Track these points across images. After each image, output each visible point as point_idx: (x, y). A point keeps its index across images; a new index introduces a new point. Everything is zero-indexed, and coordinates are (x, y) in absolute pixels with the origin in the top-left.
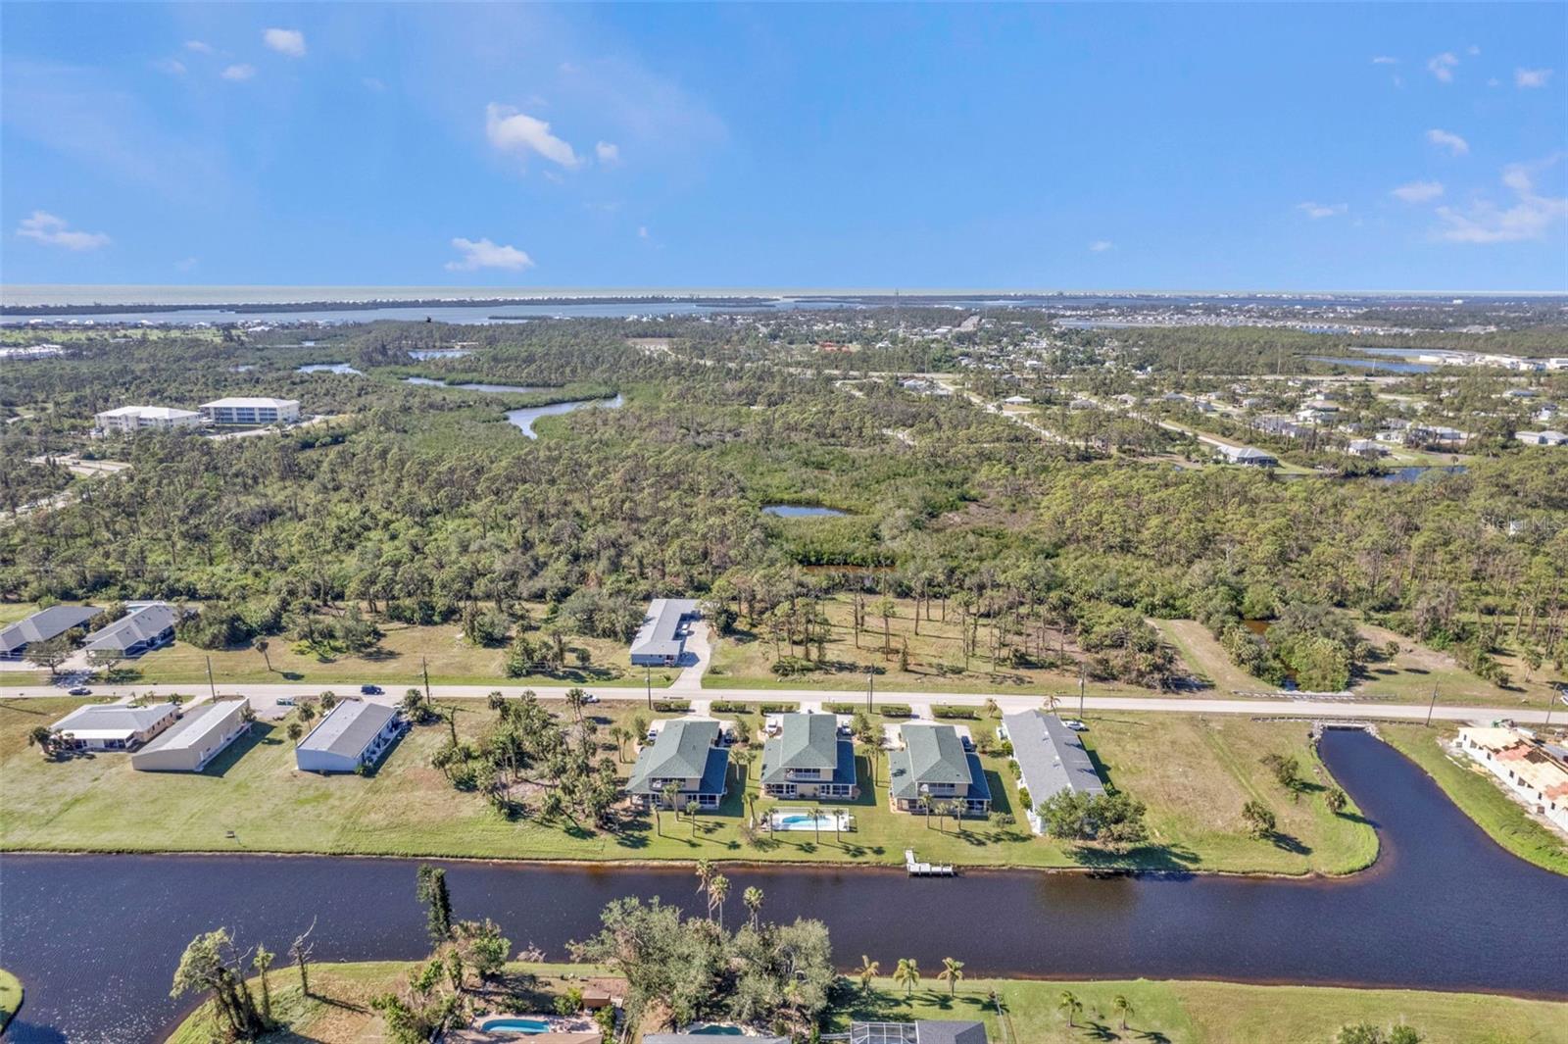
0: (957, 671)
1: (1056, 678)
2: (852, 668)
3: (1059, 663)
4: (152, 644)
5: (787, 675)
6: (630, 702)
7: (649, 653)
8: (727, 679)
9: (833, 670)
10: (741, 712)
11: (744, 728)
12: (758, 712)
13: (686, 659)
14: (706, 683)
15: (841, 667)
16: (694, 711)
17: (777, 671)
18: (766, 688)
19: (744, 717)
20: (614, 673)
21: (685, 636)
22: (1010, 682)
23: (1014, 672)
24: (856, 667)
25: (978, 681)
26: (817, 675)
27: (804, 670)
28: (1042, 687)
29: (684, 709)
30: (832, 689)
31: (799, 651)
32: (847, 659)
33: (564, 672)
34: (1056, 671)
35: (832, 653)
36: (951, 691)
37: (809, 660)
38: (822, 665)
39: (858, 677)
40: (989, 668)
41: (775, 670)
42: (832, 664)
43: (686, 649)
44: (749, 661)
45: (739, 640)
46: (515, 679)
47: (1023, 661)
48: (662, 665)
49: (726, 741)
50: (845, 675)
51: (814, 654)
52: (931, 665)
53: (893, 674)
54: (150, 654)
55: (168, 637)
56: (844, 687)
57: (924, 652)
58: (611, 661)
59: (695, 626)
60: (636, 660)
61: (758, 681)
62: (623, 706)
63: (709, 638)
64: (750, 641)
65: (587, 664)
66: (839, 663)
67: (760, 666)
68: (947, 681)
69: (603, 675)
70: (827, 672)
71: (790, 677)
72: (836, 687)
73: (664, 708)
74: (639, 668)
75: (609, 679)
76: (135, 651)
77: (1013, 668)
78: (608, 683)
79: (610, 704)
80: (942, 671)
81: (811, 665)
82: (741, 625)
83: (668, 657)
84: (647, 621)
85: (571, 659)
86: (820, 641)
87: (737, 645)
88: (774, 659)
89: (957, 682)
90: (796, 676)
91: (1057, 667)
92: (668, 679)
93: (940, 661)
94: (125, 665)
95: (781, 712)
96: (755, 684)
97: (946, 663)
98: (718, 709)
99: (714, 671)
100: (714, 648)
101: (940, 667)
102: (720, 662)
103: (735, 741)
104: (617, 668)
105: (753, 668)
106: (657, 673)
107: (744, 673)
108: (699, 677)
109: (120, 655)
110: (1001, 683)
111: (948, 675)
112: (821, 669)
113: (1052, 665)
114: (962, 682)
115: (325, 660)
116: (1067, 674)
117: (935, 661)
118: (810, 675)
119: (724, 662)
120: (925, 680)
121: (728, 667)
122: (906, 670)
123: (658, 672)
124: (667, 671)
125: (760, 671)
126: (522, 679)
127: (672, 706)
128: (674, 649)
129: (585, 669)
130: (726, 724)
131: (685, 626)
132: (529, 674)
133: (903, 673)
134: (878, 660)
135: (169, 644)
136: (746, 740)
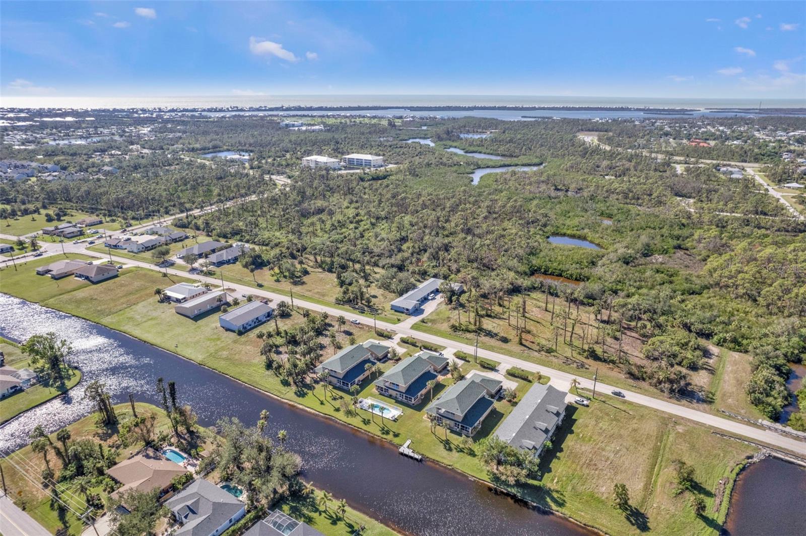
4: (228, 262)
5: (456, 332)
7: (399, 305)
8: (426, 327)
9: (483, 335)
17: (452, 328)
20: (380, 312)
22: (575, 365)
25: (556, 360)
26: (471, 335)
48: (403, 313)
50: (486, 339)
53: (512, 344)
54: (226, 266)
55: (235, 260)
60: (394, 307)
61: (439, 331)
69: (374, 312)
70: (478, 335)
74: (393, 312)
76: (220, 264)
78: (372, 315)
83: (407, 309)
89: (543, 357)
90: (460, 333)
92: (399, 320)
94: (211, 268)
99: (423, 321)
104: (383, 310)
105: (444, 324)
106: (396, 316)
107: (437, 325)
108: (414, 323)
109: (214, 264)
111: (542, 352)
112: (476, 332)
114: (546, 358)
115: (278, 281)
118: (469, 335)
120: (526, 351)
124: (402, 316)
125: (446, 326)
128: (411, 306)
133: (518, 345)
135: (234, 263)
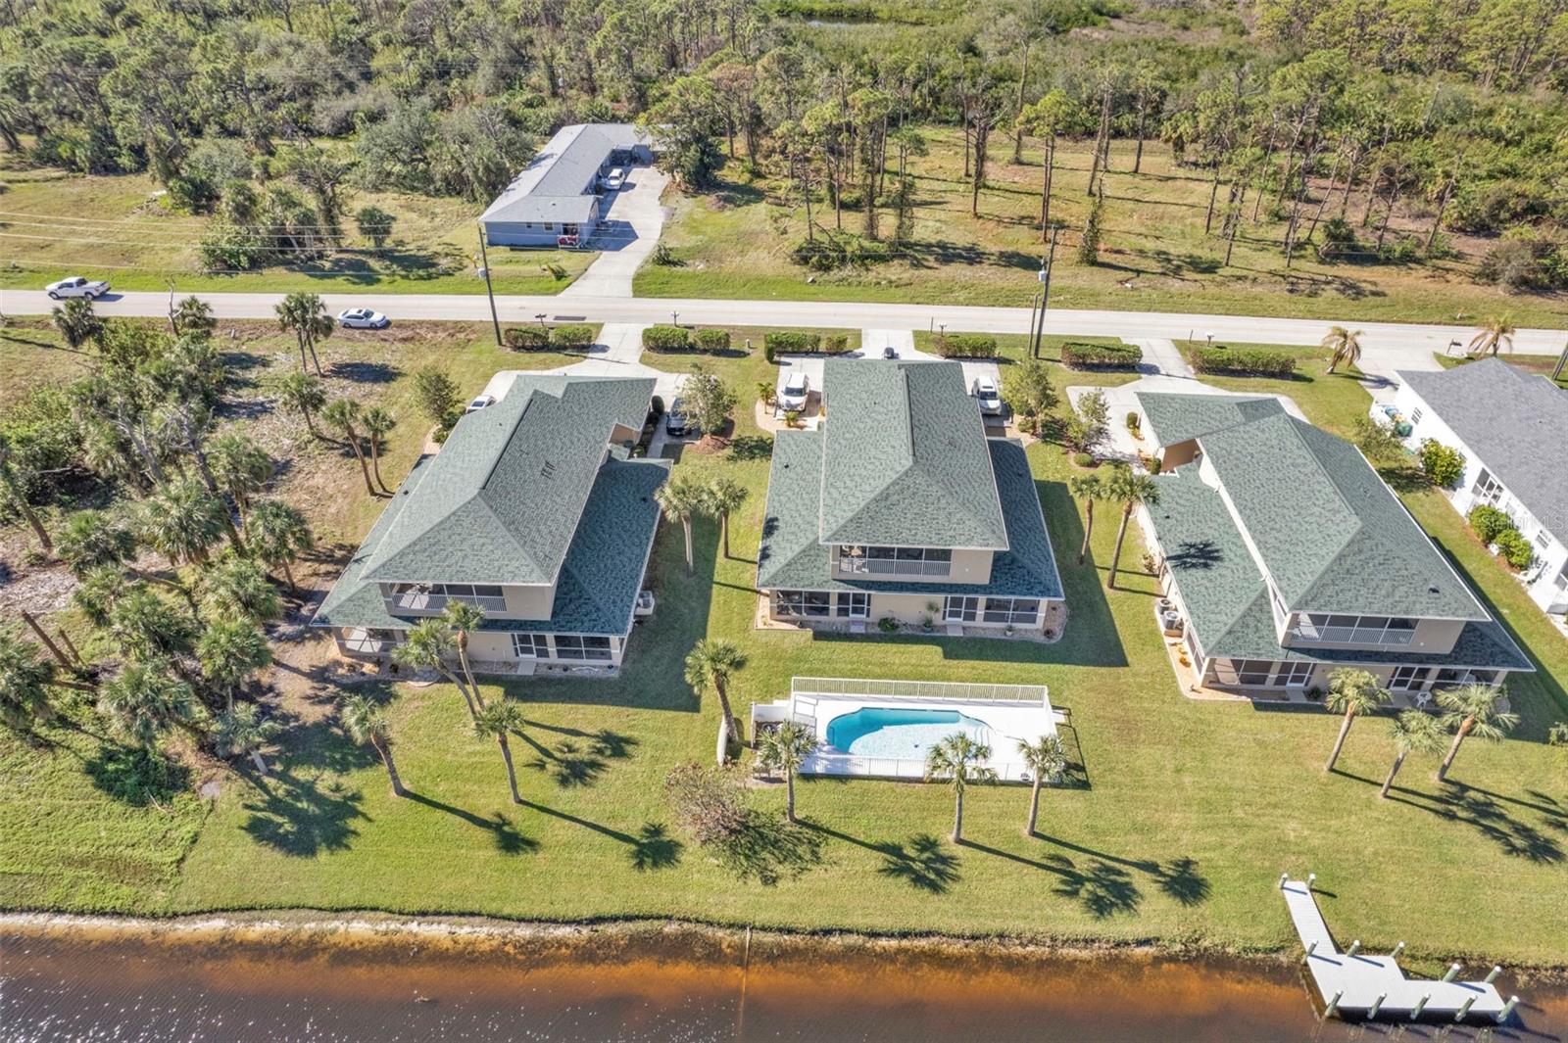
0: (1211, 268)
1: (1432, 286)
2: (972, 256)
3: (1420, 253)
5: (828, 269)
6: (457, 328)
7: (524, 219)
8: (695, 276)
9: (931, 261)
10: (717, 353)
11: (720, 401)
12: (759, 353)
13: (609, 235)
14: (641, 286)
15: (947, 254)
16: (604, 349)
17: (805, 260)
18: (781, 297)
19: (722, 370)
20: (444, 263)
21: (613, 192)
22: (1330, 292)
23: (1330, 271)
24: (981, 255)
25: (1257, 290)
26: (896, 270)
27: (866, 258)
28: (1409, 304)
29: (579, 343)
30: (931, 300)
31: (854, 222)
32: (959, 238)
33: (337, 262)
34: (1422, 272)
35: (926, 227)
36: (1208, 310)
37: (874, 238)
38: (902, 249)
39: (987, 275)
40: (1275, 261)
41: (802, 257)
42: (928, 247)
43: (612, 216)
44: (746, 240)
45: (727, 200)
46: (223, 279)
47: (1344, 247)
48: (553, 247)
49: (671, 431)
50: (958, 271)
51: (888, 223)
52: (1141, 252)
53: (1067, 273)
56: (962, 295)
57: (1122, 228)
58: (447, 239)
59: (638, 175)
60: (501, 236)
61: (763, 281)
62: (442, 335)
63: (664, 196)
64: (747, 203)
65: (388, 243)
66: (942, 246)
67: (769, 248)
68: (1190, 287)
69: (420, 268)
70: (918, 264)
71: (835, 274)
72: (941, 295)
73: (532, 342)
74: (501, 253)
75: (430, 277)
77: (1322, 262)
78: (425, 285)
79: (411, 333)
80: (1172, 267)
81: (882, 249)
82: (733, 174)
83: (567, 229)
84: (536, 162)
85: (354, 236)
86: (903, 203)
87: (722, 209)
88: (798, 234)
89: (1212, 289)
90: (848, 271)
91: (1419, 261)
92: (560, 275)
93: (1161, 246)
95: (814, 353)
96: (758, 288)
97: (1178, 249)
98: (664, 344)
99: (664, 259)
100: (671, 214)
101: (1163, 256)
102: (679, 242)
103: (694, 433)
104: (454, 253)
105: (752, 255)
106: (535, 263)
107: (732, 264)
108: (632, 271)
110: (1313, 294)
111: (1188, 275)
112: (904, 256)
113: (1407, 259)
114: (1224, 291)
116: (1450, 276)
117: (1150, 245)
118: (880, 271)
119: (691, 241)
120: (1139, 282)
121: (702, 252)
122: (1094, 263)
123: (539, 262)
124: (564, 259)
125: (768, 260)
126: (242, 277)
127: (552, 338)
128: (580, 211)
129: (382, 255)
130: (672, 385)
131: (616, 172)
132: (256, 263)
133: (1087, 270)
134: (1025, 242)
136: (724, 430)
